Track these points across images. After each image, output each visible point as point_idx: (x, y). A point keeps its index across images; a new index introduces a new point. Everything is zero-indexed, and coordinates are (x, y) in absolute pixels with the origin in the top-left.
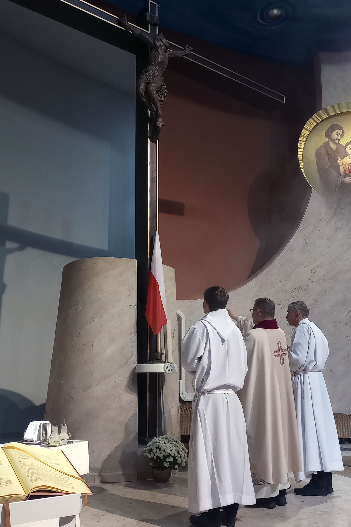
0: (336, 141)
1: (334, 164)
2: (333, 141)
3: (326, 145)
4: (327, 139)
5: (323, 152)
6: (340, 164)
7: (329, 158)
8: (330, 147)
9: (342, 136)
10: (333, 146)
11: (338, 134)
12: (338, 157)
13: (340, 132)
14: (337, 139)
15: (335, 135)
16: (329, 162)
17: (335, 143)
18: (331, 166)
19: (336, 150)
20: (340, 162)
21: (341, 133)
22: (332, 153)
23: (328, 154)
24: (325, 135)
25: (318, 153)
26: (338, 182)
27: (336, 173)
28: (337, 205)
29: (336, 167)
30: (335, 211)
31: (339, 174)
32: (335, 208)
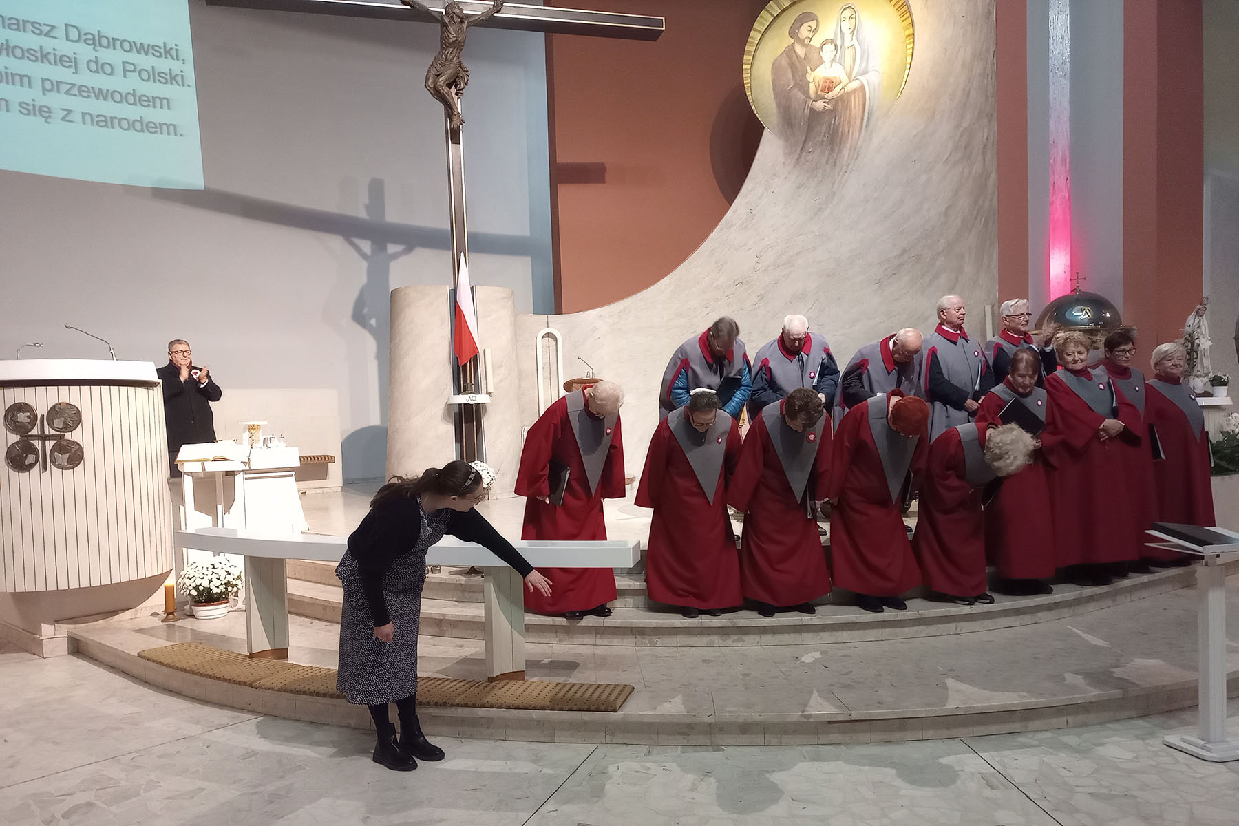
0: (806, 41)
1: (800, 81)
2: (801, 42)
3: (790, 51)
4: (792, 40)
5: (784, 62)
6: (811, 80)
7: (792, 72)
8: (796, 55)
9: (815, 31)
10: (800, 50)
11: (809, 28)
12: (808, 68)
13: (813, 24)
14: (806, 38)
15: (804, 32)
16: (793, 79)
17: (804, 45)
18: (795, 85)
19: (806, 55)
20: (810, 77)
21: (814, 27)
22: (798, 63)
23: (792, 65)
24: (787, 33)
25: (776, 69)
26: (806, 112)
27: (803, 97)
28: (802, 149)
29: (803, 86)
30: (799, 157)
31: (808, 97)
32: (798, 152)
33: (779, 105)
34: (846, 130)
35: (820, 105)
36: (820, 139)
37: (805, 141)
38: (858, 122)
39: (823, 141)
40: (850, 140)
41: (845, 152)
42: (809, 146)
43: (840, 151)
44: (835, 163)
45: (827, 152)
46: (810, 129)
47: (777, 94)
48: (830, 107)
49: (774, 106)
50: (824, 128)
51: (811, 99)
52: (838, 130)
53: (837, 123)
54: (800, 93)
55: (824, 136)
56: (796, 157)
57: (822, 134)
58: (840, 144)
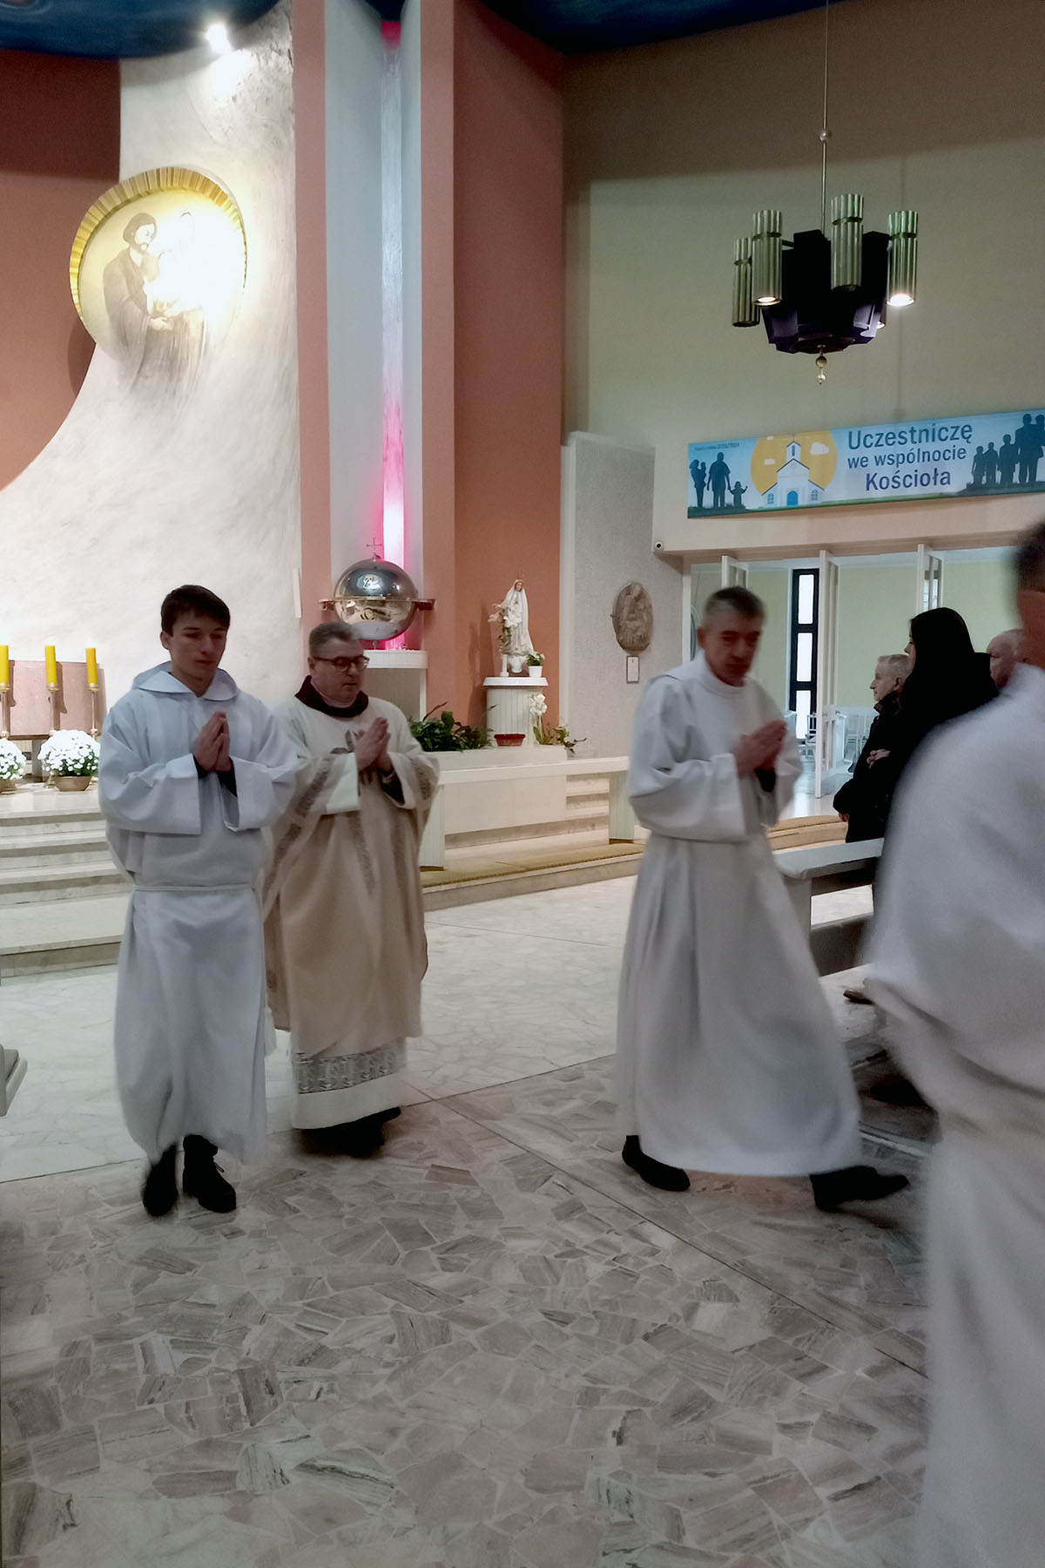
0: (143, 248)
1: (137, 293)
2: (138, 247)
3: (125, 255)
4: (127, 245)
5: (118, 271)
6: (148, 293)
7: (127, 282)
8: (133, 263)
9: (153, 237)
10: (136, 257)
11: (145, 232)
12: (145, 279)
13: (150, 227)
14: (144, 243)
15: (142, 234)
16: (128, 289)
17: (143, 253)
18: (130, 297)
19: (143, 264)
20: (147, 290)
21: (152, 231)
22: (134, 272)
23: (127, 274)
24: (122, 236)
25: (109, 277)
26: (143, 329)
27: (140, 311)
28: (139, 372)
29: (139, 298)
30: (135, 383)
31: (145, 312)
32: (135, 376)
33: (112, 318)
34: (185, 356)
35: (158, 323)
36: (159, 363)
37: (142, 365)
38: (196, 350)
39: (161, 366)
40: (189, 368)
41: (185, 382)
42: (147, 369)
43: (179, 380)
44: (174, 393)
45: (166, 379)
46: (147, 351)
47: (110, 306)
48: (168, 326)
49: (107, 318)
50: (162, 351)
51: (147, 313)
52: (177, 352)
53: (176, 345)
54: (136, 307)
55: (163, 359)
56: (132, 381)
57: (161, 357)
58: (179, 370)
